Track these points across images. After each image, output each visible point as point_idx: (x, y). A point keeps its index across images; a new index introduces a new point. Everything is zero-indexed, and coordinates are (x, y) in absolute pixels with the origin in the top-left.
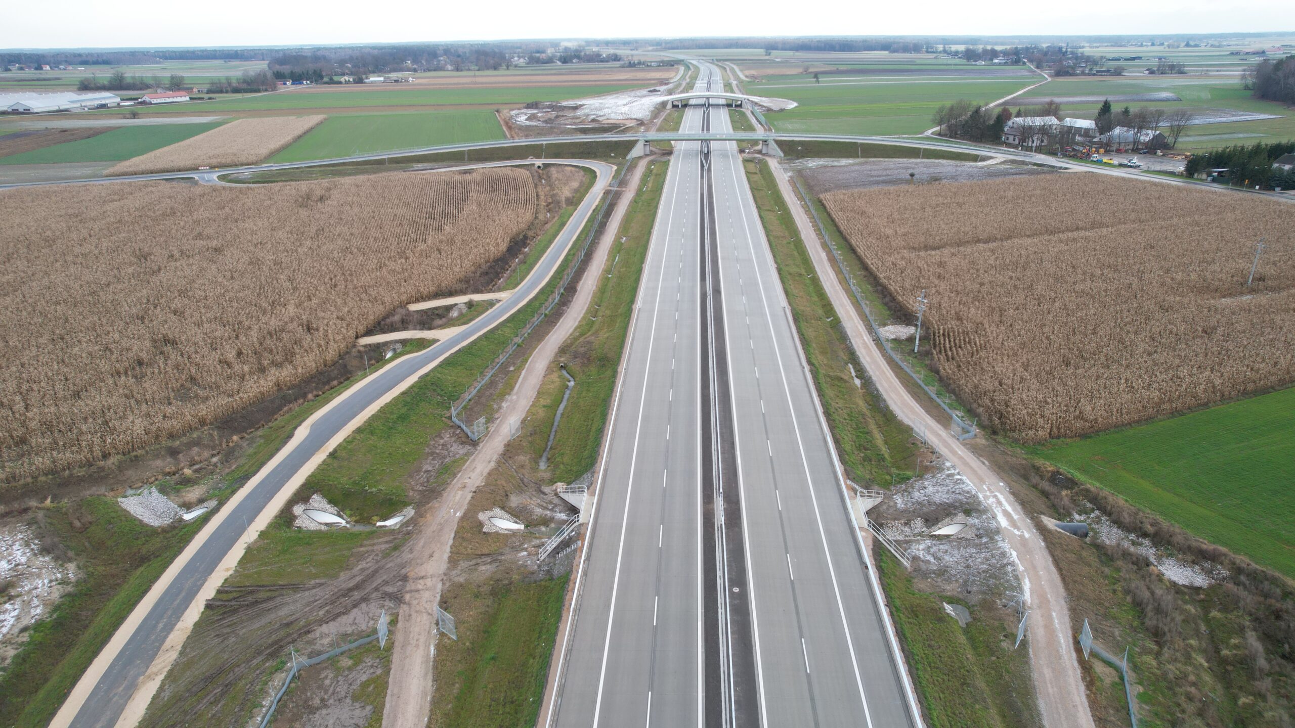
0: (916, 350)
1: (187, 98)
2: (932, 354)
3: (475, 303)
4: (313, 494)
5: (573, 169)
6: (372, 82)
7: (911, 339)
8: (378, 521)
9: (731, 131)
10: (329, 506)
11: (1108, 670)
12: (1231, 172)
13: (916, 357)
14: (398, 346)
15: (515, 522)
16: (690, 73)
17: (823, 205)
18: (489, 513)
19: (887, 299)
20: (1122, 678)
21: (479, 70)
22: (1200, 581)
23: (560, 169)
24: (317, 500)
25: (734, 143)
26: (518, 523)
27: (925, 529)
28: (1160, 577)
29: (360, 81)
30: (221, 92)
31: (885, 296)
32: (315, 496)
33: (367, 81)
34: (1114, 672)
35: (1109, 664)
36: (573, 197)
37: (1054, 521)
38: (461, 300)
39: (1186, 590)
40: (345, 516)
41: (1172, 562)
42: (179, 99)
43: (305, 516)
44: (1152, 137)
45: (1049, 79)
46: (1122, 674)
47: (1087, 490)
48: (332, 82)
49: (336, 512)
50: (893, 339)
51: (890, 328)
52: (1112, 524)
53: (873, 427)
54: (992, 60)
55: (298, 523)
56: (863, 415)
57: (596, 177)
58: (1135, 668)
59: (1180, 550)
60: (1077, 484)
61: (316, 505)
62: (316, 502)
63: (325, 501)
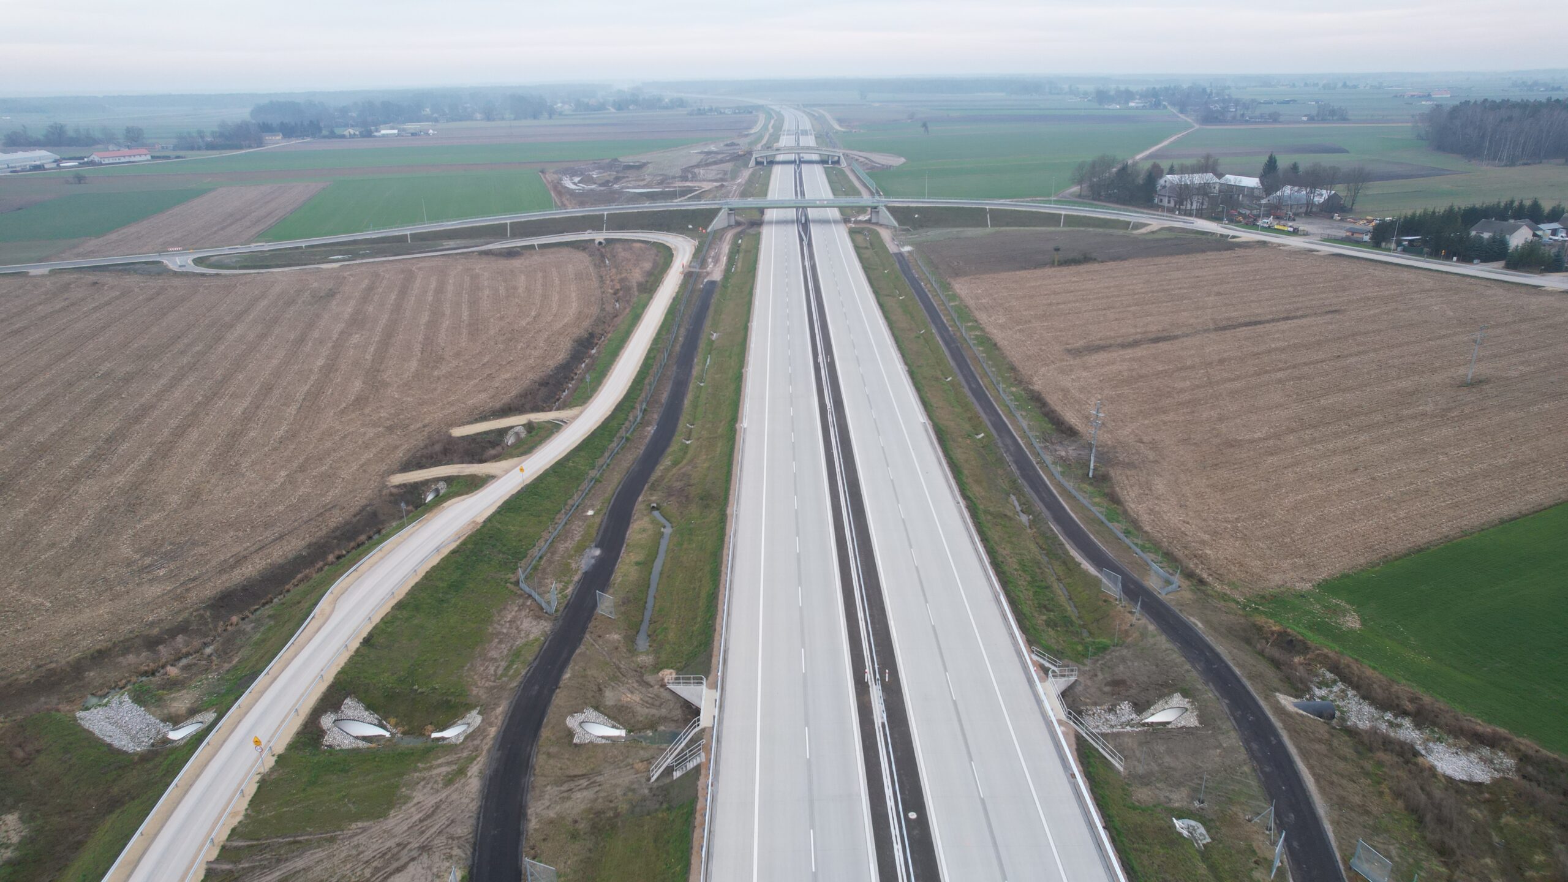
0: (1091, 475)
1: (149, 157)
3: (535, 425)
4: (345, 698)
5: (643, 245)
6: (384, 136)
7: (1084, 461)
8: (433, 732)
9: (831, 196)
10: (367, 713)
12: (1425, 242)
13: (1091, 484)
14: (442, 486)
15: (613, 727)
16: (772, 122)
18: (580, 717)
19: (1046, 409)
21: (515, 119)
22: (1481, 775)
23: (627, 245)
24: (351, 706)
25: (836, 210)
26: (617, 728)
27: (1134, 716)
28: (1432, 771)
29: (368, 134)
30: (192, 148)
32: (347, 701)
33: (376, 134)
36: (647, 282)
37: (1291, 699)
38: (517, 421)
39: (1465, 787)
40: (388, 726)
41: (1441, 748)
42: (137, 158)
43: (335, 729)
44: (1327, 197)
45: (1197, 126)
47: (1325, 656)
48: (332, 135)
49: (376, 722)
52: (1361, 701)
53: (1052, 579)
54: (1127, 102)
55: (328, 740)
56: (1039, 564)
57: (672, 255)
59: (1450, 732)
60: (1310, 648)
61: (349, 713)
62: (349, 708)
63: (361, 706)
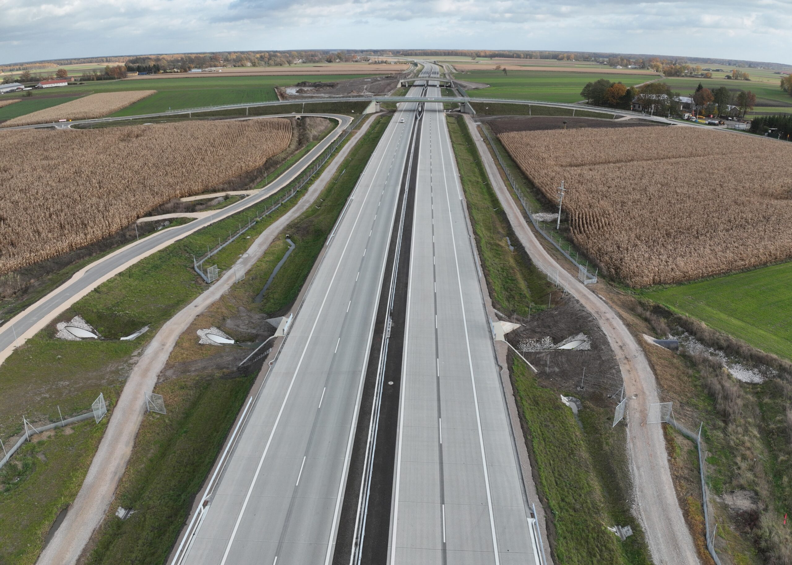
0: (558, 228)
1: (66, 84)
2: (570, 230)
3: (230, 197)
4: (75, 316)
5: (322, 119)
6: (193, 72)
7: (555, 221)
8: (122, 337)
9: (440, 96)
10: (86, 325)
11: (686, 442)
12: (779, 131)
13: (557, 232)
14: (167, 223)
15: (227, 338)
17: (500, 141)
18: (207, 331)
19: (539, 196)
20: (696, 447)
22: (758, 379)
23: (313, 119)
25: (441, 104)
26: (229, 339)
27: (552, 345)
28: (729, 376)
29: (185, 72)
30: (89, 80)
31: (538, 194)
32: (76, 318)
33: (189, 71)
34: (690, 443)
35: (687, 437)
36: (319, 135)
37: (653, 339)
38: (221, 195)
39: (747, 385)
40: (97, 333)
41: (738, 366)
42: (60, 85)
43: (65, 331)
45: (664, 77)
46: (697, 444)
47: (680, 319)
48: (165, 72)
49: (91, 330)
50: (541, 221)
51: (541, 214)
52: (696, 342)
53: (519, 276)
54: (627, 66)
55: (59, 335)
56: (513, 269)
57: (338, 124)
58: (707, 439)
59: (745, 358)
60: (672, 314)
61: (76, 324)
62: (76, 321)
63: (83, 321)
